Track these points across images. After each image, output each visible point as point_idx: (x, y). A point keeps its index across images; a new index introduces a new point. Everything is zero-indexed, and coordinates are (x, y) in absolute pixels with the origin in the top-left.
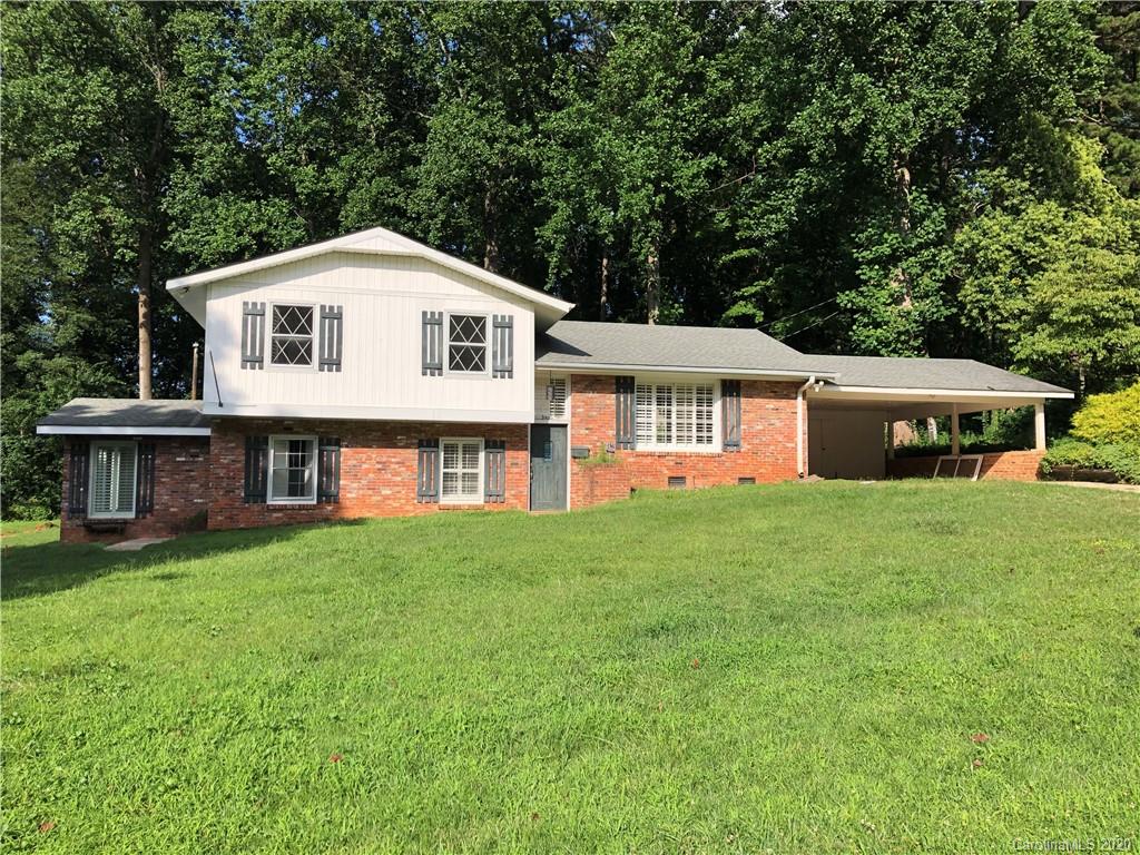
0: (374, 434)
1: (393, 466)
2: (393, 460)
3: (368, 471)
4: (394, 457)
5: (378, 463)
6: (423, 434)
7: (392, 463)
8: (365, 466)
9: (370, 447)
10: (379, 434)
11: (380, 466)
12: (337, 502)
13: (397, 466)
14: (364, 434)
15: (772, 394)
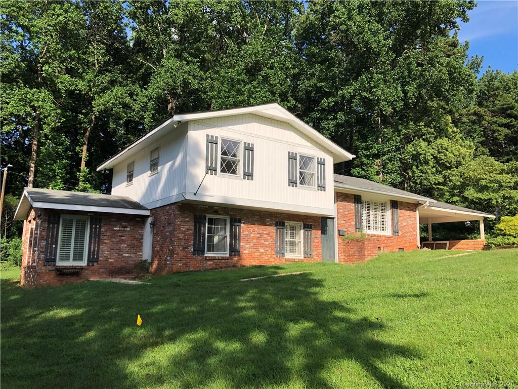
0: (256, 217)
1: (264, 236)
2: (265, 232)
3: (253, 238)
4: (265, 231)
5: (258, 233)
6: (278, 219)
7: (265, 234)
8: (252, 235)
9: (254, 224)
10: (258, 217)
11: (258, 236)
12: (239, 255)
13: (266, 236)
14: (251, 217)
15: (408, 209)
